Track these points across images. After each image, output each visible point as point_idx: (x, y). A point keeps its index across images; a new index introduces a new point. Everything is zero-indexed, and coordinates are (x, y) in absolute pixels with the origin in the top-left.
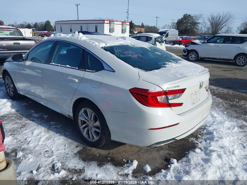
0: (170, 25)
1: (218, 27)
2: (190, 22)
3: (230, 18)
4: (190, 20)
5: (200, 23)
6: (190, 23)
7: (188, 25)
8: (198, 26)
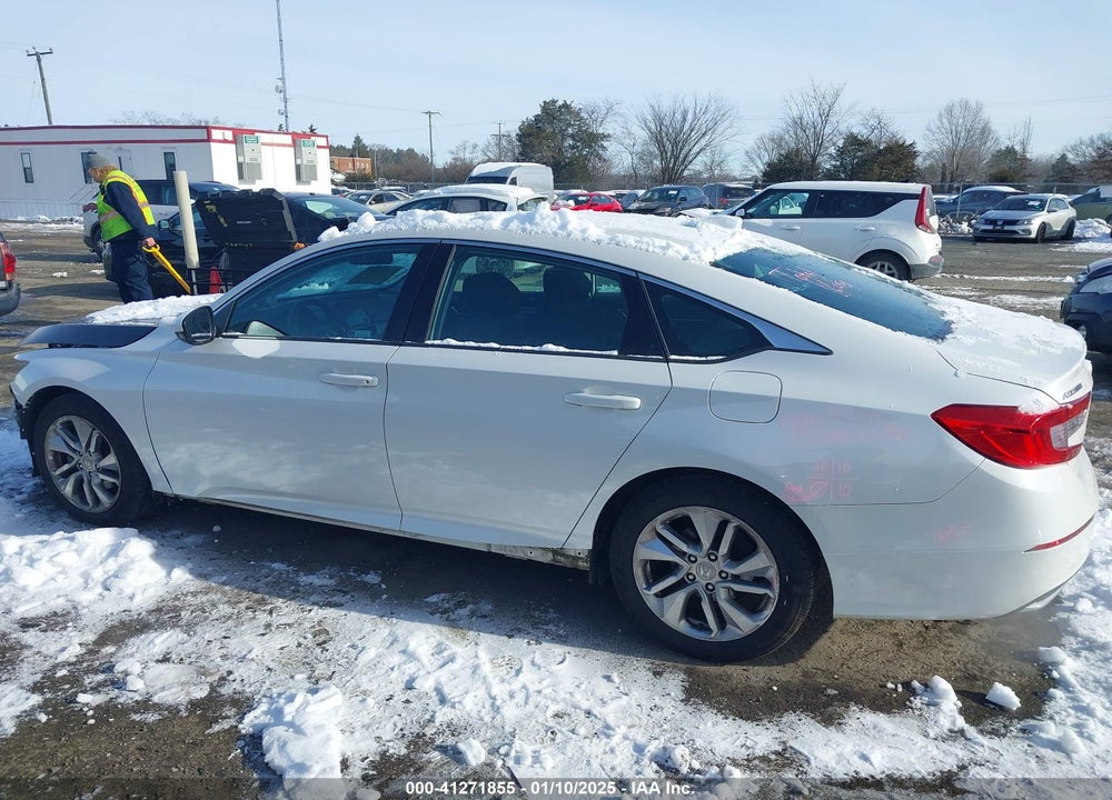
0: (482, 145)
1: (684, 152)
2: (570, 130)
3: (724, 115)
4: (569, 125)
5: (609, 136)
6: (572, 136)
7: (566, 144)
8: (604, 148)
